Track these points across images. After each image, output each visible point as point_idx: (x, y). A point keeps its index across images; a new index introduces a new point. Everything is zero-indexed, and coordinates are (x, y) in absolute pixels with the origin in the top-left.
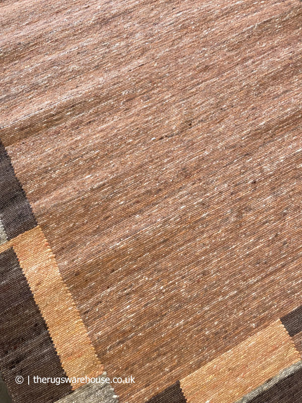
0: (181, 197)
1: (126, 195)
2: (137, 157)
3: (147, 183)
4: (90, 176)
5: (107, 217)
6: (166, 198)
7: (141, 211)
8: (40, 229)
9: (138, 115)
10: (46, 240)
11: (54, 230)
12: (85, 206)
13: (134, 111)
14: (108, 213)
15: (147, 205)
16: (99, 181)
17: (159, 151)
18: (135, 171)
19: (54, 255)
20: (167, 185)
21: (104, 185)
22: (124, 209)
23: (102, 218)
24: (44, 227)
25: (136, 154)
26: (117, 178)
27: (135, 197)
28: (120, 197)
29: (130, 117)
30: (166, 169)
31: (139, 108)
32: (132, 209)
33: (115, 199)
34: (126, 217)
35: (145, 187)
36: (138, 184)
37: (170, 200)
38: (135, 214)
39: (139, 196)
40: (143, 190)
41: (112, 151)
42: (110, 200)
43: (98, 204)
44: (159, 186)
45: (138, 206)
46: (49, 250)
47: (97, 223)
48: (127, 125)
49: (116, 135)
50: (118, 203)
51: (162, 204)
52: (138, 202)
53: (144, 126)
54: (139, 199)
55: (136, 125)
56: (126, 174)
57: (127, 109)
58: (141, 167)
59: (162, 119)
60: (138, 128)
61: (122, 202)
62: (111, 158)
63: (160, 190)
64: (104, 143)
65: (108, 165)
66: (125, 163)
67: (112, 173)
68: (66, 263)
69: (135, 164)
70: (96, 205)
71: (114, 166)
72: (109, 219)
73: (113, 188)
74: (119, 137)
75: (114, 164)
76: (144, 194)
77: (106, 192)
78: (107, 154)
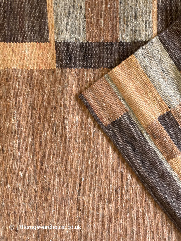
0: (30, 177)
1: (50, 140)
2: (75, 161)
3: (51, 159)
4: (77, 121)
5: (40, 119)
6: (34, 166)
7: (33, 144)
8: (53, 68)
9: (107, 178)
10: (43, 69)
11: (48, 78)
12: (55, 107)
13: (112, 176)
14: (42, 121)
15: (35, 151)
16: (69, 126)
17: (71, 178)
18: (65, 154)
19: (29, 70)
20: (43, 172)
21: (65, 128)
22: (40, 133)
23: (41, 115)
24: (53, 71)
25: (77, 162)
26: (66, 140)
27: (45, 146)
28: (50, 135)
29: (108, 172)
30: (55, 177)
31: (112, 181)
32: (38, 139)
33: (51, 130)
34: (34, 132)
35: (49, 156)
36: (54, 152)
37: (31, 168)
38: (33, 139)
39: (45, 148)
40: (47, 153)
41: (88, 145)
42: (52, 126)
43: (52, 117)
44: (45, 166)
45: (38, 144)
46: (35, 68)
47: (39, 110)
48: (103, 166)
49: (98, 154)
50: (47, 132)
51: (31, 161)
52: (41, 145)
53: (96, 178)
54: (42, 147)
55: (99, 172)
56: (65, 147)
57: (116, 172)
58: (66, 160)
59: (95, 193)
60: (96, 172)
61: (46, 134)
62: (83, 142)
63: (42, 165)
64: (97, 143)
65: (79, 138)
66: (74, 151)
67: (71, 138)
68: (19, 76)
69: (70, 158)
70: (52, 116)
71: (76, 141)
72: (38, 120)
73: (59, 133)
74: (96, 156)
75: (78, 142)
76: (44, 152)
77: (59, 127)
78: (87, 141)
